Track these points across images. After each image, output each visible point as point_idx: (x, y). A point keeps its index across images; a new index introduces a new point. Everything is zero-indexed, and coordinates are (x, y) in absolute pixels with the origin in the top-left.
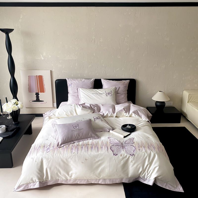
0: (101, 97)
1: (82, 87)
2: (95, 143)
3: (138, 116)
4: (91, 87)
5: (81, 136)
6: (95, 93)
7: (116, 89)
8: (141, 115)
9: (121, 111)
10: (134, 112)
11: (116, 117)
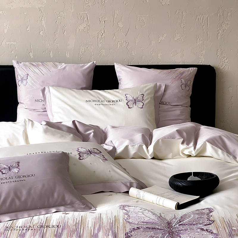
0: (112, 110)
1: (58, 85)
2: (71, 222)
3: (225, 154)
4: (84, 86)
5: (23, 199)
6: (94, 99)
7: (156, 89)
8: (234, 151)
9: (171, 137)
10: (212, 141)
11: (153, 158)
